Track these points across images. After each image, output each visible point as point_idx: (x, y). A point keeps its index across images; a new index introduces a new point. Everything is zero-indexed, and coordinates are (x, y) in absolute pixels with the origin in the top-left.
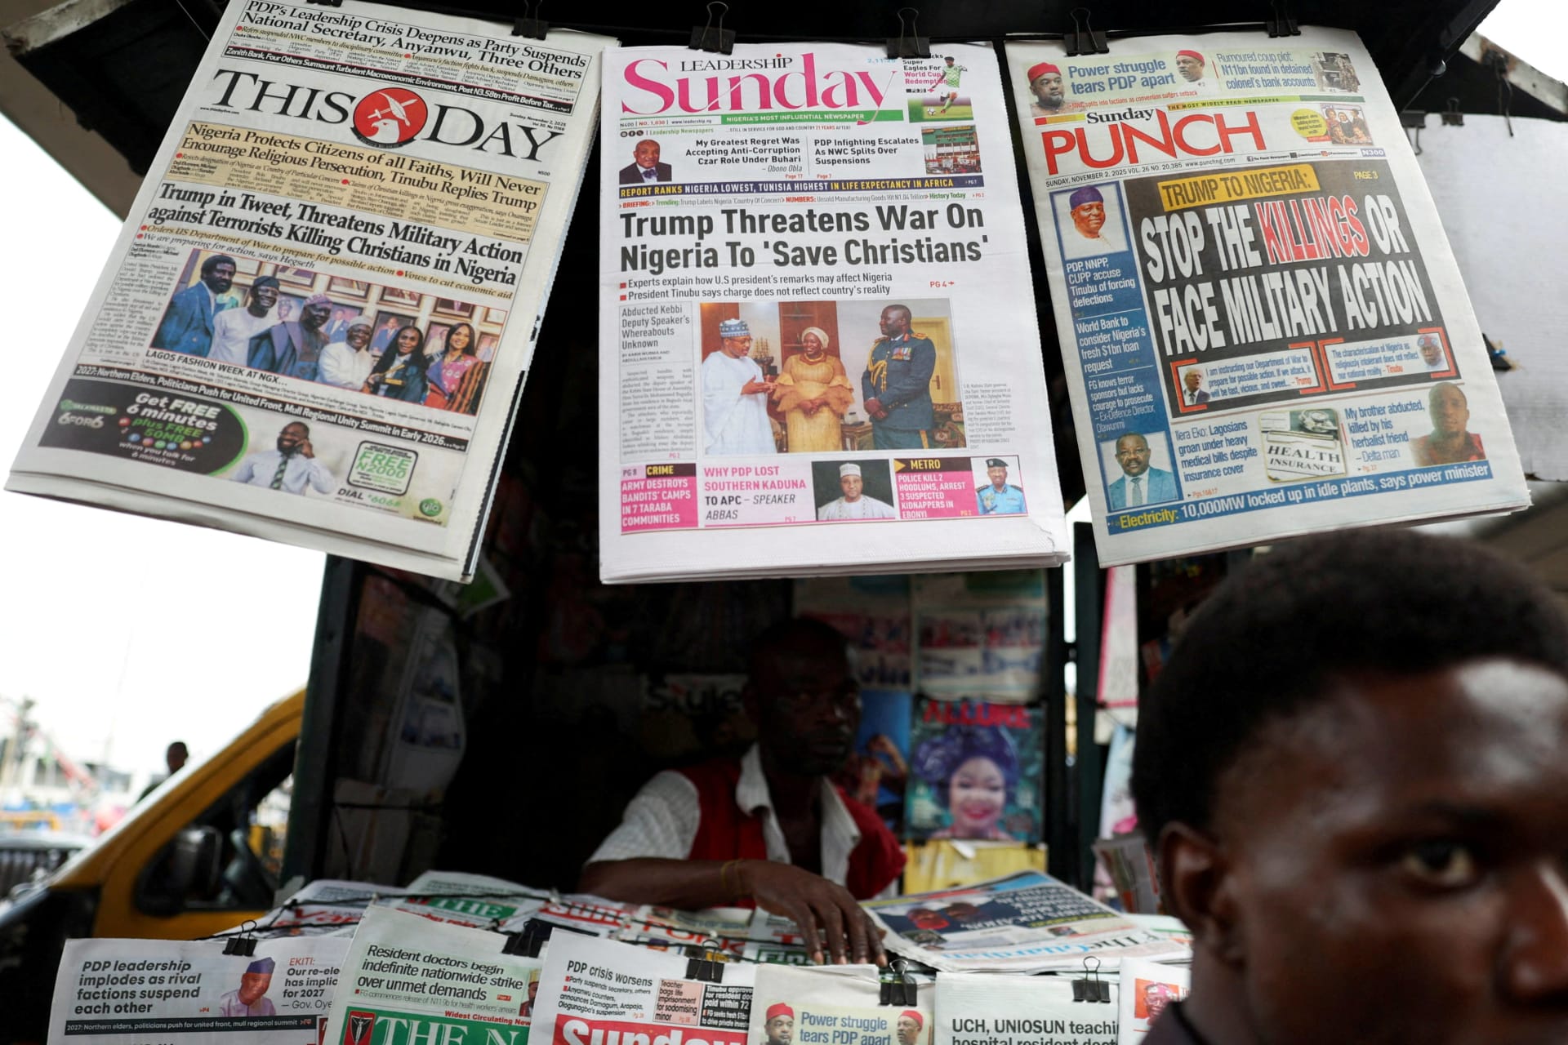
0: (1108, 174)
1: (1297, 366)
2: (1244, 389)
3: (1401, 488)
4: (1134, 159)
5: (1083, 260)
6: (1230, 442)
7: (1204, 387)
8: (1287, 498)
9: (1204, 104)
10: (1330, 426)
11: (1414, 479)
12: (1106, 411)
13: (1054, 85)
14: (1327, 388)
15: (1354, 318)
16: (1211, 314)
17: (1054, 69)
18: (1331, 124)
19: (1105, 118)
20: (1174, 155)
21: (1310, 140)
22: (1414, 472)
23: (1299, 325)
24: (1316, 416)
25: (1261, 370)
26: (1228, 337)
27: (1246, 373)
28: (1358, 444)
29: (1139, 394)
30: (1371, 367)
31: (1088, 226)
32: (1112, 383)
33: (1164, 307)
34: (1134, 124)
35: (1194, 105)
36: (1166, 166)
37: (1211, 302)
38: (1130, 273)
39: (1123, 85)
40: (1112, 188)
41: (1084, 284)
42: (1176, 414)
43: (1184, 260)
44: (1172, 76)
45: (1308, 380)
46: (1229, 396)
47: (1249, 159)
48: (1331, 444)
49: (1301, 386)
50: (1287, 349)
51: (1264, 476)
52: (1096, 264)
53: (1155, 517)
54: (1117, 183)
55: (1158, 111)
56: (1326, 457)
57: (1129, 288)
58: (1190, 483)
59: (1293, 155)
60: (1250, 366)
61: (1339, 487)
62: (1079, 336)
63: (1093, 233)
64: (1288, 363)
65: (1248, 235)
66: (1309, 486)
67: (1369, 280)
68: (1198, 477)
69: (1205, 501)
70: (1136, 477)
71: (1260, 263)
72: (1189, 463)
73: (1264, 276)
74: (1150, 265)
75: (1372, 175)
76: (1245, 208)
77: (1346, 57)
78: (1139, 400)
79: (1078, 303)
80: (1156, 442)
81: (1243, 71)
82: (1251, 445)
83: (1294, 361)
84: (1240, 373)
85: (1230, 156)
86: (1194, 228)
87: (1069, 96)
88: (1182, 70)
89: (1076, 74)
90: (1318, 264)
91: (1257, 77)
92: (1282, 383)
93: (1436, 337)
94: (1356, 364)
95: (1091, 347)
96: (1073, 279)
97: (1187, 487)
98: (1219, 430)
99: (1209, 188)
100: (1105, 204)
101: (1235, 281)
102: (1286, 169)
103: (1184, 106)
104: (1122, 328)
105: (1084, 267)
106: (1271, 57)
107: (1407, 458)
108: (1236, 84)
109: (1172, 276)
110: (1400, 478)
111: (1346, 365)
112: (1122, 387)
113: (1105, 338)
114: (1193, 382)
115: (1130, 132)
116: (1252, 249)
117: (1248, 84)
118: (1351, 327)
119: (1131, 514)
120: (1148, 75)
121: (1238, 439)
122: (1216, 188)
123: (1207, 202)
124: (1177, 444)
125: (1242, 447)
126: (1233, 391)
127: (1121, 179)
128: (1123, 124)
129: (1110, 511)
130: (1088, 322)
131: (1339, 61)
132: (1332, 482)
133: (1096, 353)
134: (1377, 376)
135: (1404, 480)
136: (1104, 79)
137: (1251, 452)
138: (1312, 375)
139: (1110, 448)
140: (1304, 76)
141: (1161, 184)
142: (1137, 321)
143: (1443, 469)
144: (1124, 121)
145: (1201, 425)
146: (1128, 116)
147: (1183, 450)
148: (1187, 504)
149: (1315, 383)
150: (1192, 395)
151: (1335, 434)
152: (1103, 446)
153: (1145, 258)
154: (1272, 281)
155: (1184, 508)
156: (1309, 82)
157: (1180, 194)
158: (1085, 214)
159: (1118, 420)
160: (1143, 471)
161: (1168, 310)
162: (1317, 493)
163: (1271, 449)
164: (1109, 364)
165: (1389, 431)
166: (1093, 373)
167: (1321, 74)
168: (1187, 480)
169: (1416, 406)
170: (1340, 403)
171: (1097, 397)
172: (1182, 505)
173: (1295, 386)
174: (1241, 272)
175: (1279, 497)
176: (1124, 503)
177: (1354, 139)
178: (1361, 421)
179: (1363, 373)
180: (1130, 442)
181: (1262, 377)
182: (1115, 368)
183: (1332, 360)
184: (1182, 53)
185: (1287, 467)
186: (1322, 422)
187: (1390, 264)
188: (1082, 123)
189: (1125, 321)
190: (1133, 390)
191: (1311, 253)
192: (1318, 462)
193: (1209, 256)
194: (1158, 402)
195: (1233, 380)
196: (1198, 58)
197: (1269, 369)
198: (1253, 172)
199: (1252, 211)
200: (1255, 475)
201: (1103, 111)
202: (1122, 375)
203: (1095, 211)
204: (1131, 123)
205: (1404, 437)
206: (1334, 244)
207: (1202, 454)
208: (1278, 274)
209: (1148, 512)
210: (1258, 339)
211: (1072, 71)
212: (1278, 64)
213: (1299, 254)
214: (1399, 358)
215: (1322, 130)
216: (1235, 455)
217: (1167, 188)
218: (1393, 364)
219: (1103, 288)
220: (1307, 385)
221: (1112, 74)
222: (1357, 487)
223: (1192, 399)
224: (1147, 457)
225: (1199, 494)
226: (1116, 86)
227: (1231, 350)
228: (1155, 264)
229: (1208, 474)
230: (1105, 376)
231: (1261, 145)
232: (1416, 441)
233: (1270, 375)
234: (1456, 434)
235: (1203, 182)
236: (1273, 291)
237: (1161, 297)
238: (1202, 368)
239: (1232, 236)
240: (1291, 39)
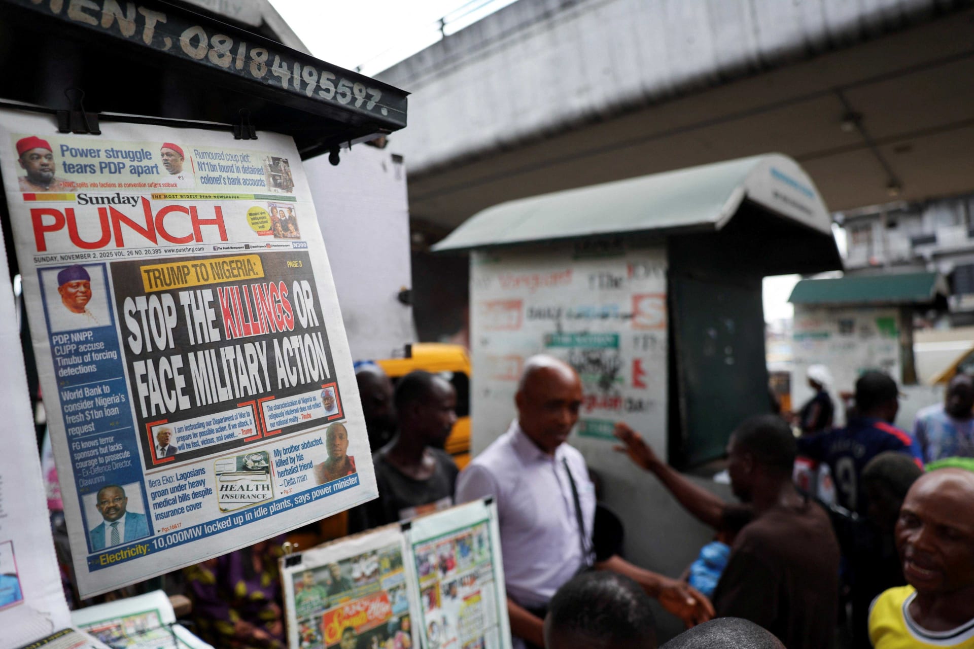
0: (96, 255)
1: (243, 420)
2: (203, 442)
3: (308, 502)
4: (120, 243)
5: (69, 333)
6: (192, 485)
7: (173, 442)
8: (233, 522)
9: (182, 196)
10: (264, 464)
11: (315, 494)
12: (88, 468)
13: (45, 161)
14: (263, 435)
15: (282, 380)
16: (180, 382)
17: (44, 144)
18: (274, 220)
19: (94, 201)
20: (155, 241)
21: (260, 234)
22: (315, 489)
23: (245, 388)
24: (255, 458)
25: (217, 426)
26: (193, 400)
27: (206, 429)
28: (281, 474)
29: (118, 452)
30: (291, 416)
31: (75, 301)
32: (93, 443)
33: (142, 376)
34: (122, 209)
35: (174, 197)
36: (147, 252)
37: (180, 371)
38: (112, 345)
39: (113, 170)
40: (99, 269)
41: (69, 355)
42: (149, 466)
43: (160, 336)
44: (156, 167)
45: (250, 431)
46: (192, 449)
47: (214, 249)
48: (263, 477)
49: (245, 436)
50: (236, 407)
51: (218, 509)
52: (81, 337)
53: (131, 553)
54: (104, 265)
55: (143, 199)
56: (260, 488)
57: (112, 359)
58: (160, 521)
59: (247, 247)
60: (209, 424)
61: (269, 508)
62: (63, 403)
63: (79, 308)
64: (237, 418)
65: (211, 315)
66: (248, 511)
67: (293, 350)
68: (166, 515)
69: (171, 534)
70: (114, 523)
71: (219, 339)
72: (159, 505)
73: (222, 349)
74: (131, 339)
75: (299, 264)
76: (210, 291)
77: (286, 162)
78: (118, 457)
79: (63, 373)
80: (132, 491)
81: (213, 168)
82: (208, 486)
83: (241, 417)
84: (201, 430)
85: (200, 245)
86: (169, 308)
87: (60, 174)
88: (166, 163)
89: (67, 154)
90: (259, 339)
91: (224, 175)
92: (232, 435)
93: (332, 389)
94: (282, 414)
95: (75, 413)
96: (58, 351)
97: (158, 525)
98: (184, 476)
99: (182, 274)
100: (92, 283)
101: (200, 353)
102: (241, 258)
103: (166, 197)
104: (104, 395)
105: (70, 339)
106: (234, 157)
107: (311, 480)
108: (207, 180)
109: (149, 349)
110: (307, 495)
111: (275, 416)
112: (103, 446)
113: (88, 404)
114: (164, 438)
115: (118, 217)
116: (214, 327)
117: (217, 180)
118: (280, 387)
119: (110, 553)
120: (136, 163)
121: (198, 482)
122: (188, 273)
123: (181, 286)
124: (150, 491)
125: (201, 488)
126: (195, 444)
127: (108, 261)
128: (111, 208)
129: (90, 552)
130: (72, 390)
131: (282, 164)
132: (264, 506)
133: (80, 418)
134: (295, 423)
135: (310, 496)
136: (95, 162)
137: (208, 492)
138: (253, 427)
139: (92, 499)
140: (256, 177)
141: (143, 268)
142: (118, 388)
143: (332, 484)
144: (113, 205)
145: (168, 474)
146: (116, 200)
147: (154, 495)
148: (157, 539)
149: (254, 433)
150: (163, 450)
151: (267, 470)
152: (86, 498)
153: (126, 332)
154: (228, 353)
155: (155, 542)
156: (259, 183)
157: (159, 278)
158: (72, 290)
159: (100, 475)
160: (120, 516)
161: (145, 378)
162: (253, 516)
163: (223, 486)
164: (91, 427)
165: (301, 462)
166: (77, 435)
167: (269, 176)
168: (157, 519)
169: (318, 442)
170: (270, 446)
171: (79, 456)
172: (153, 540)
173: (241, 436)
174: (205, 346)
175: (227, 523)
176: (104, 544)
177: (288, 234)
178: (284, 457)
179: (286, 422)
180: (109, 493)
181: (217, 431)
182: (97, 430)
183: (267, 414)
184: (167, 145)
185: (234, 500)
186: (258, 462)
187: (307, 336)
188: (73, 204)
189: (107, 389)
190: (112, 449)
191: (256, 330)
192: (255, 493)
193: (180, 332)
194: (135, 458)
195: (195, 435)
196: (180, 153)
197: (223, 425)
198: (217, 260)
199: (215, 295)
200: (210, 510)
201: (92, 193)
202: (104, 436)
203: (82, 289)
204: (119, 208)
205: (310, 465)
206: (272, 322)
207: (170, 496)
208: (232, 347)
209: (124, 549)
210: (216, 401)
211: (64, 149)
212: (240, 164)
213: (247, 331)
214: (310, 407)
215: (268, 226)
216: (195, 495)
217: (148, 272)
218: (305, 413)
219: (87, 358)
220: (249, 435)
221: (103, 157)
222: (280, 506)
223: (163, 453)
224: (125, 504)
225: (167, 529)
226: (106, 170)
227: (195, 411)
228: (135, 338)
229: (174, 513)
230: (87, 437)
231: (224, 237)
232: (317, 467)
233: (222, 429)
234: (341, 458)
235: (178, 267)
236: (228, 361)
237: (139, 367)
238: (171, 427)
239: (199, 316)
240: (250, 141)
